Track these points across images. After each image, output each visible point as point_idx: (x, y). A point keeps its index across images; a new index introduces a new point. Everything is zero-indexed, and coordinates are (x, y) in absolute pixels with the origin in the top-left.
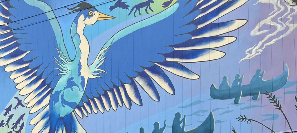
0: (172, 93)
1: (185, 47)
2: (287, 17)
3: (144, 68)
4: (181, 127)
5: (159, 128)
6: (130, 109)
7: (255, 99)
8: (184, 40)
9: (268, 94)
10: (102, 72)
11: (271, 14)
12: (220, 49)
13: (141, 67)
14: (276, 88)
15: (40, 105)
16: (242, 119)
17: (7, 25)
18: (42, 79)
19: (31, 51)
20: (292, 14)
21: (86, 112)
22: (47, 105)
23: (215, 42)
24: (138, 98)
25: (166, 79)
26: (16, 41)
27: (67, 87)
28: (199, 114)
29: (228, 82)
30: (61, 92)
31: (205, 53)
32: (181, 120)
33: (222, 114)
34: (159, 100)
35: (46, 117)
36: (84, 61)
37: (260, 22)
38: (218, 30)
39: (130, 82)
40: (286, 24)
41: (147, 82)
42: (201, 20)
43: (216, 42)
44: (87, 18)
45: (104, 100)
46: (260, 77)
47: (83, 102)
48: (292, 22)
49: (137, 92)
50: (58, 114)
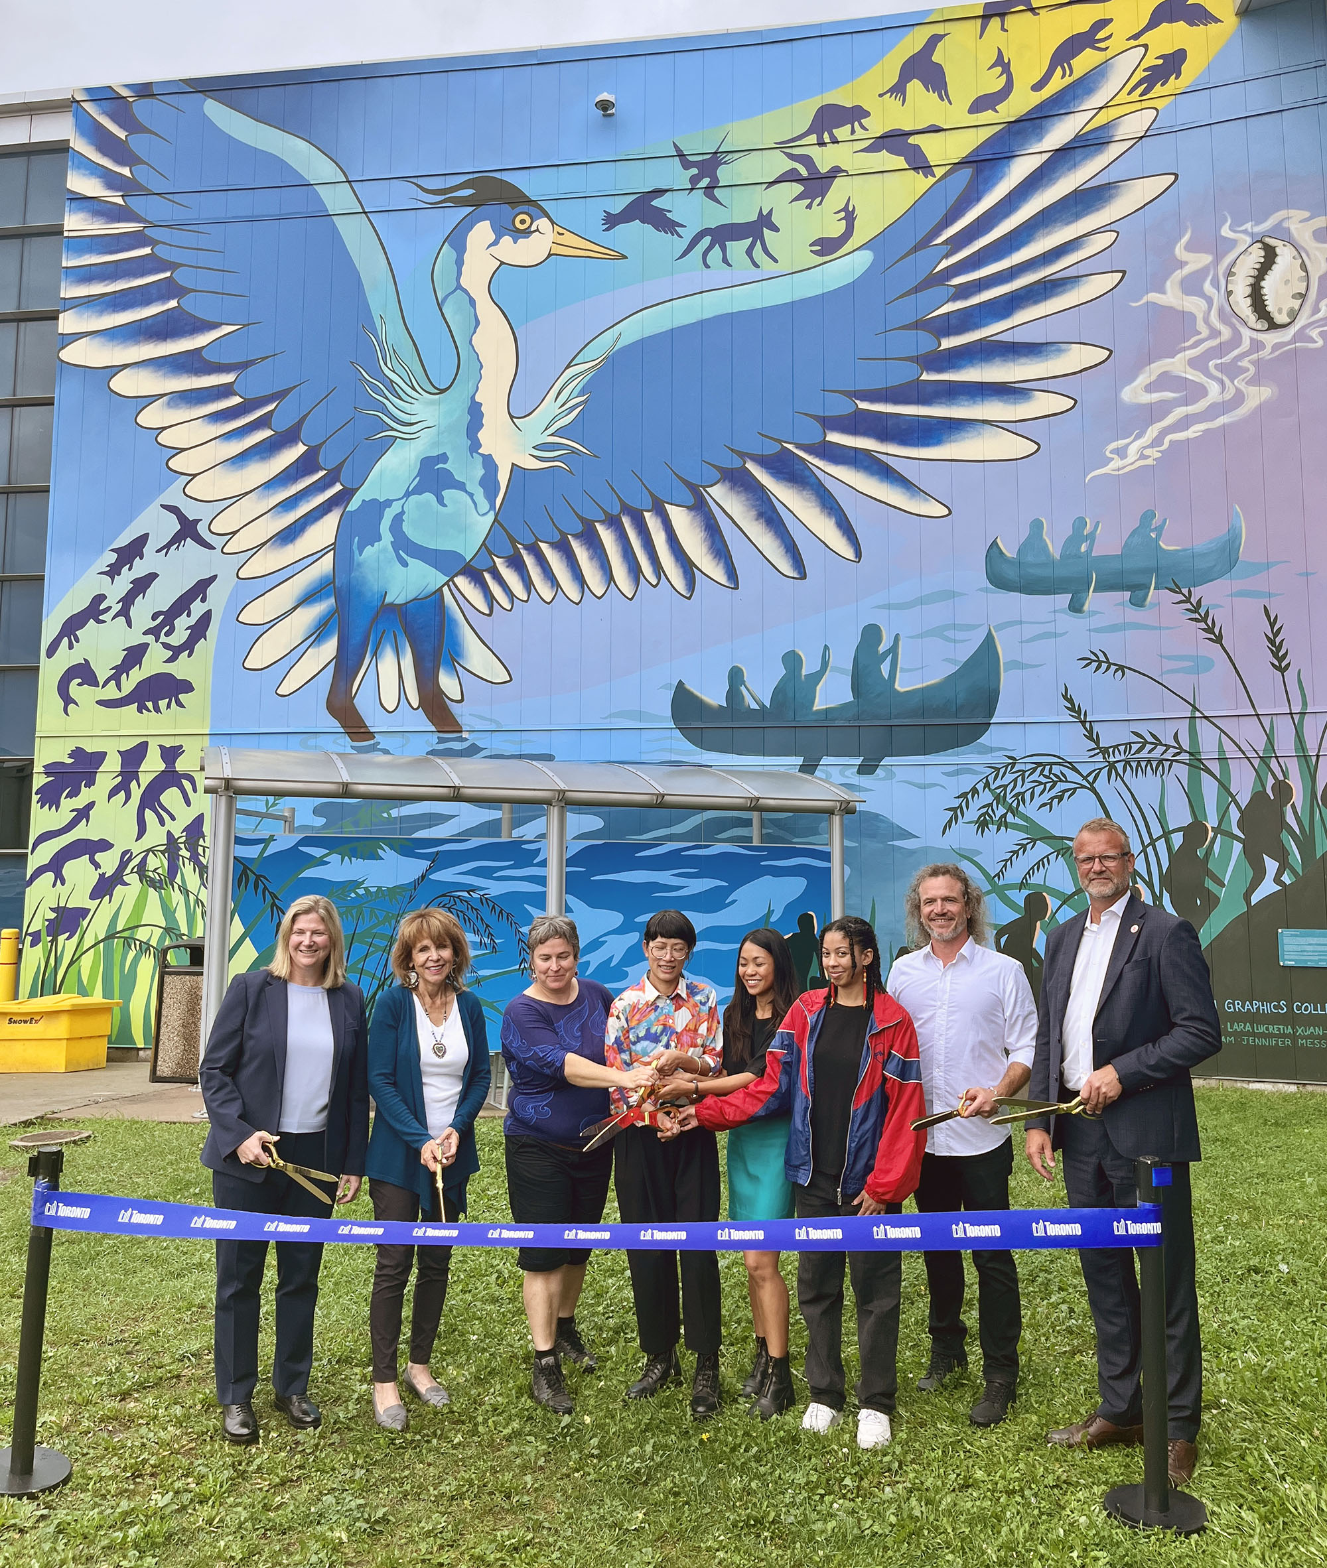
0: (849, 553)
1: (896, 401)
2: (1240, 364)
3: (743, 455)
4: (886, 674)
5: (804, 672)
6: (689, 598)
7: (1138, 602)
8: (894, 381)
9: (1181, 593)
10: (573, 452)
11: (1187, 344)
12: (1019, 428)
13: (732, 450)
14: (1205, 578)
15: (290, 547)
16: (1095, 664)
17: (120, 201)
18: (297, 444)
19: (245, 326)
20: (1255, 356)
21: (507, 594)
22: (323, 552)
23: (1000, 400)
24: (723, 561)
25: (829, 504)
26: (168, 274)
27: (418, 490)
28: (950, 634)
29: (1048, 541)
30: (390, 506)
31: (970, 435)
32: (882, 649)
33: (1028, 641)
34: (803, 576)
35: (320, 599)
36: (492, 397)
37: (1154, 362)
38: (1012, 364)
39: (691, 501)
40: (1236, 382)
41: (754, 506)
42: (953, 321)
43: (1005, 402)
44: (507, 240)
45: (582, 554)
46: (1154, 536)
47: (490, 553)
48: (1255, 381)
49: (717, 538)
50: (375, 588)
